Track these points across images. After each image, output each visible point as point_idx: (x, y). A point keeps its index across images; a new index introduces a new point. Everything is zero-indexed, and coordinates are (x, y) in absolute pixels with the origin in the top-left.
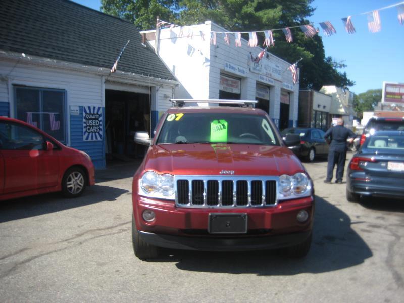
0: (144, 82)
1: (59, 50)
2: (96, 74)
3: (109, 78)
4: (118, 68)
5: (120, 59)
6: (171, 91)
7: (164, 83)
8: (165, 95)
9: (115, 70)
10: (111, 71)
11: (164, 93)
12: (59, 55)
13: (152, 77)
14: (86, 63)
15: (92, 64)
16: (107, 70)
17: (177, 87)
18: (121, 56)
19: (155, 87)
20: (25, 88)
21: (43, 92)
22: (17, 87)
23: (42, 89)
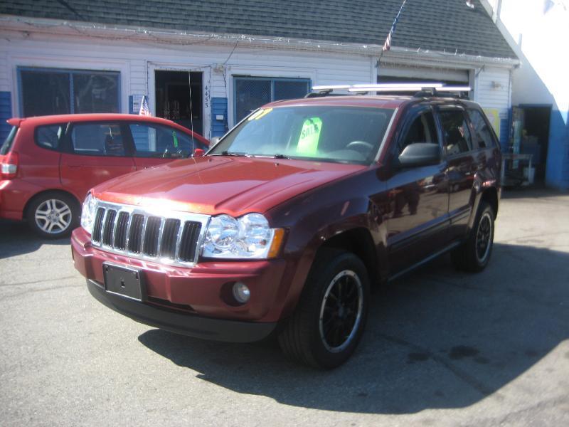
0: (450, 63)
1: (303, 25)
2: (363, 55)
3: (383, 59)
4: (393, 43)
5: (394, 30)
6: (508, 75)
7: (486, 63)
8: (493, 82)
9: (388, 48)
10: (383, 49)
11: (493, 79)
12: (299, 32)
13: (462, 55)
14: (340, 39)
15: (354, 40)
16: (377, 48)
17: (517, 70)
18: (395, 26)
19: (474, 70)
20: (249, 79)
21: (275, 82)
22: (239, 78)
23: (274, 80)
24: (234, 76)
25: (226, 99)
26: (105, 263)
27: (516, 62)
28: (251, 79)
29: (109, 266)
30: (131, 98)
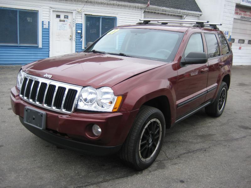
2: (138, 8)
17: (201, 17)
19: (183, 16)
20: (91, 16)
21: (102, 18)
22: (87, 16)
23: (102, 17)
24: (85, 15)
25: (82, 24)
26: (26, 107)
27: (200, 13)
28: (92, 16)
29: (28, 109)
30: (43, 22)
